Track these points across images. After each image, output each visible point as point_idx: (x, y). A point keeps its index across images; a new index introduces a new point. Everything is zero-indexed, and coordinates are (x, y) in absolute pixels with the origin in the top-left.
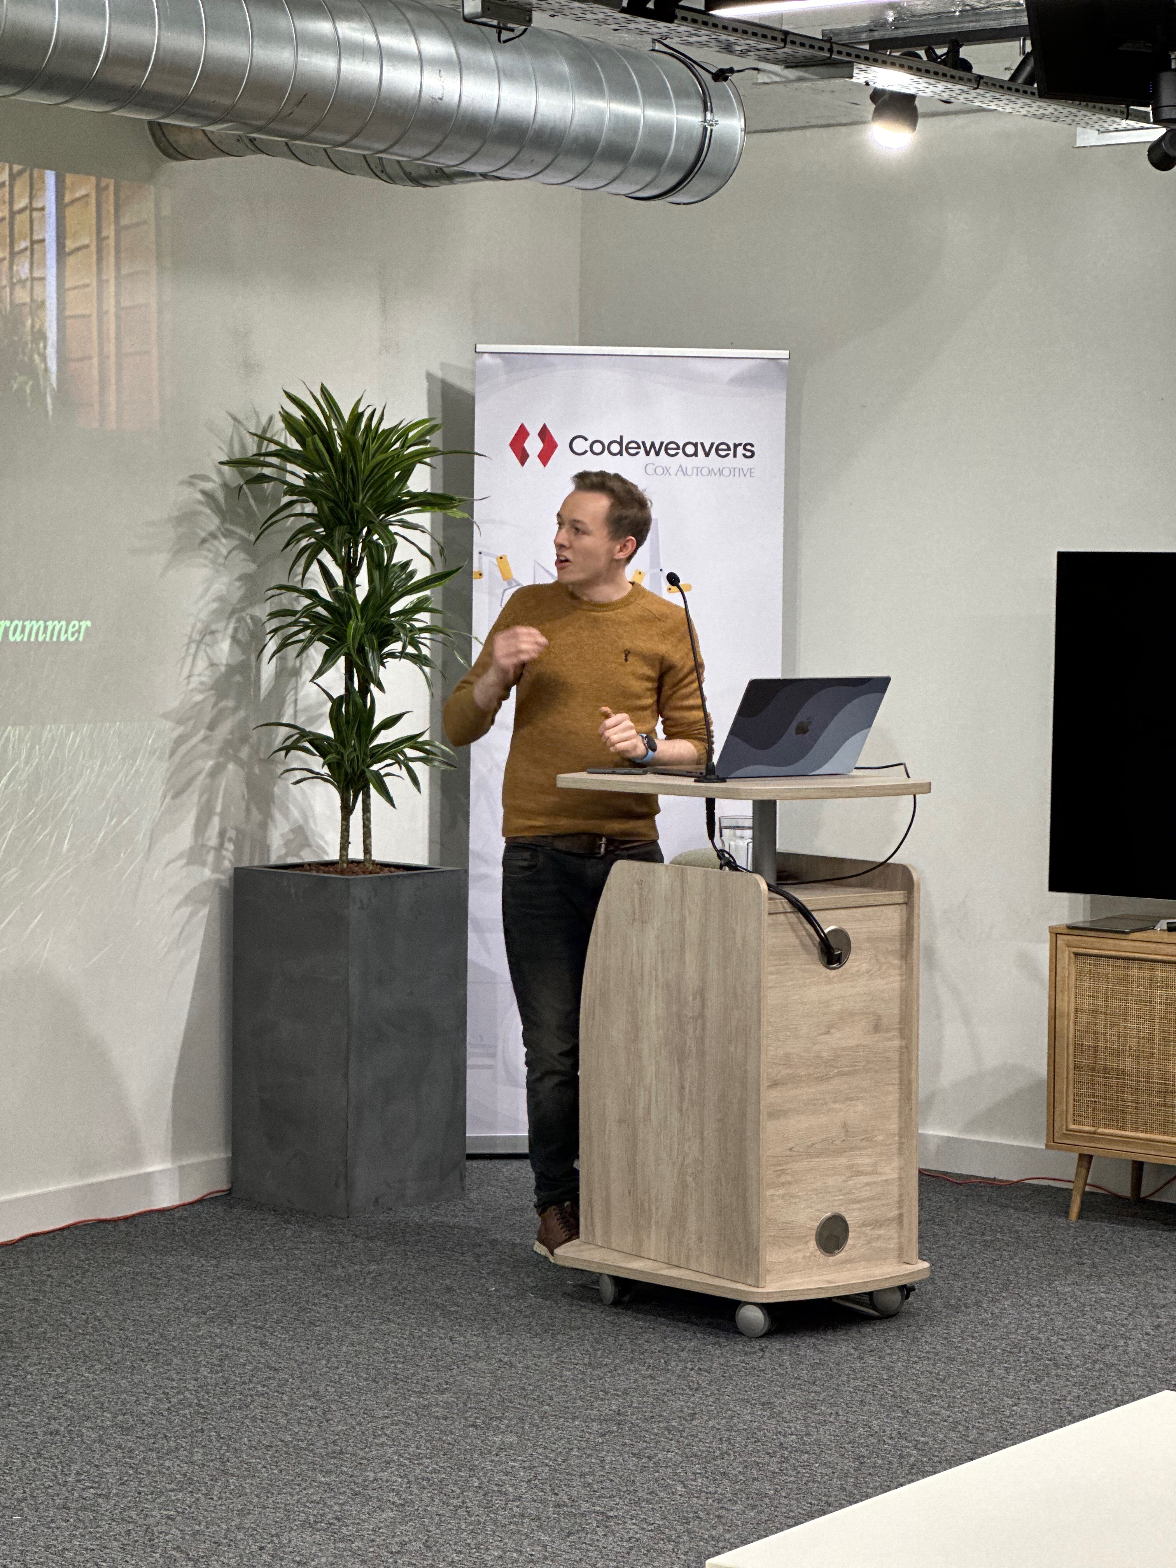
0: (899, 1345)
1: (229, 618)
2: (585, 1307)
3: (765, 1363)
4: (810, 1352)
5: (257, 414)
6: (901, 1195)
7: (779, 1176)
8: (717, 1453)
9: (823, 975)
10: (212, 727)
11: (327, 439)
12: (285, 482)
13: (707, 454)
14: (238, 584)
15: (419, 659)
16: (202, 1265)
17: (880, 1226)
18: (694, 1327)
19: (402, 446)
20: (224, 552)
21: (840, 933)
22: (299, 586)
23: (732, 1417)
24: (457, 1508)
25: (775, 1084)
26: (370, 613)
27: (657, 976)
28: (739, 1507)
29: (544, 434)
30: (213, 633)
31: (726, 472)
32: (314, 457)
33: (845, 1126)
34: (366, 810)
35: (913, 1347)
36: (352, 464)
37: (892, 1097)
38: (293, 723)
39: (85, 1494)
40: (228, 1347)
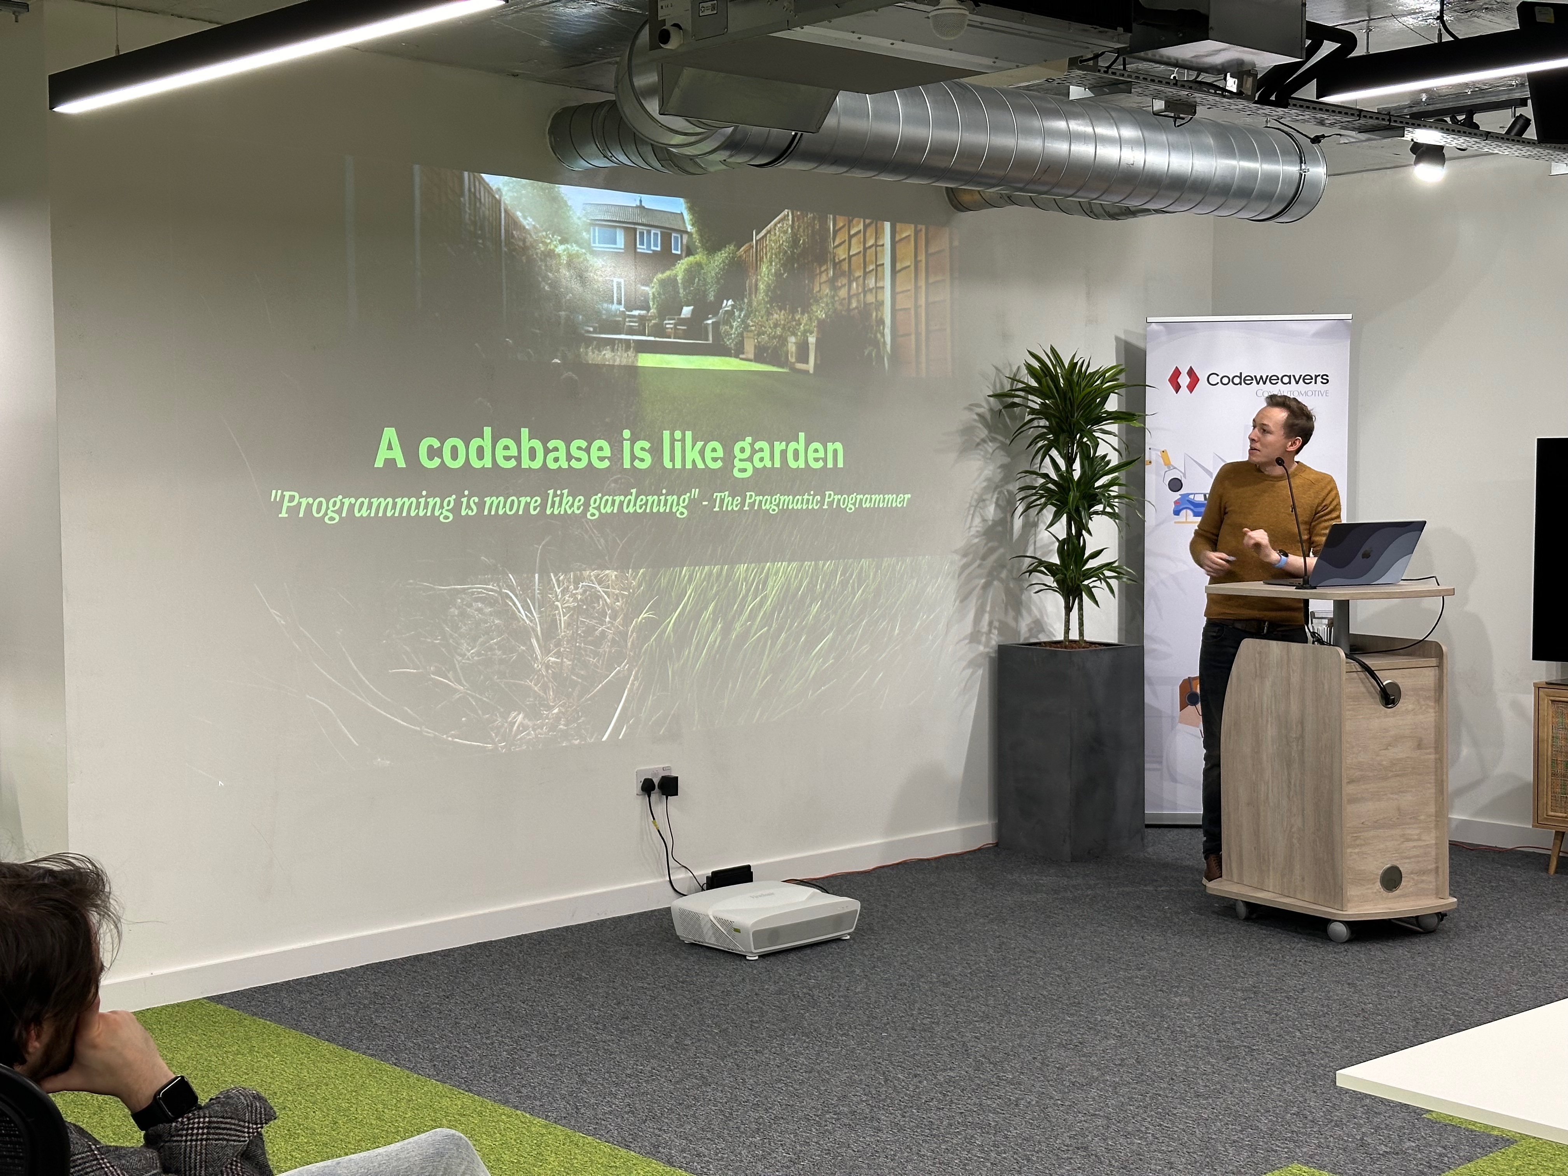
0: (1438, 950)
1: (994, 492)
2: (1227, 920)
3: (1348, 959)
4: (1378, 953)
5: (1010, 365)
6: (1437, 854)
7: (1355, 840)
8: (1321, 1013)
9: (1383, 712)
10: (984, 558)
11: (1055, 379)
12: (1029, 407)
13: (1297, 383)
14: (999, 470)
15: (1112, 515)
16: (984, 888)
17: (1424, 873)
18: (1300, 936)
19: (1102, 383)
20: (991, 450)
21: (1394, 685)
22: (1038, 471)
23: (1329, 992)
24: (1155, 1040)
25: (1351, 782)
26: (1082, 487)
27: (1271, 712)
28: (1338, 1047)
29: (1191, 373)
30: (984, 500)
31: (1310, 393)
32: (1046, 390)
33: (1399, 809)
34: (1081, 608)
35: (1447, 952)
36: (1070, 394)
37: (1431, 791)
38: (1033, 555)
39: (924, 1022)
40: (1003, 937)
